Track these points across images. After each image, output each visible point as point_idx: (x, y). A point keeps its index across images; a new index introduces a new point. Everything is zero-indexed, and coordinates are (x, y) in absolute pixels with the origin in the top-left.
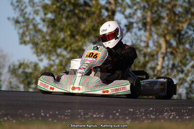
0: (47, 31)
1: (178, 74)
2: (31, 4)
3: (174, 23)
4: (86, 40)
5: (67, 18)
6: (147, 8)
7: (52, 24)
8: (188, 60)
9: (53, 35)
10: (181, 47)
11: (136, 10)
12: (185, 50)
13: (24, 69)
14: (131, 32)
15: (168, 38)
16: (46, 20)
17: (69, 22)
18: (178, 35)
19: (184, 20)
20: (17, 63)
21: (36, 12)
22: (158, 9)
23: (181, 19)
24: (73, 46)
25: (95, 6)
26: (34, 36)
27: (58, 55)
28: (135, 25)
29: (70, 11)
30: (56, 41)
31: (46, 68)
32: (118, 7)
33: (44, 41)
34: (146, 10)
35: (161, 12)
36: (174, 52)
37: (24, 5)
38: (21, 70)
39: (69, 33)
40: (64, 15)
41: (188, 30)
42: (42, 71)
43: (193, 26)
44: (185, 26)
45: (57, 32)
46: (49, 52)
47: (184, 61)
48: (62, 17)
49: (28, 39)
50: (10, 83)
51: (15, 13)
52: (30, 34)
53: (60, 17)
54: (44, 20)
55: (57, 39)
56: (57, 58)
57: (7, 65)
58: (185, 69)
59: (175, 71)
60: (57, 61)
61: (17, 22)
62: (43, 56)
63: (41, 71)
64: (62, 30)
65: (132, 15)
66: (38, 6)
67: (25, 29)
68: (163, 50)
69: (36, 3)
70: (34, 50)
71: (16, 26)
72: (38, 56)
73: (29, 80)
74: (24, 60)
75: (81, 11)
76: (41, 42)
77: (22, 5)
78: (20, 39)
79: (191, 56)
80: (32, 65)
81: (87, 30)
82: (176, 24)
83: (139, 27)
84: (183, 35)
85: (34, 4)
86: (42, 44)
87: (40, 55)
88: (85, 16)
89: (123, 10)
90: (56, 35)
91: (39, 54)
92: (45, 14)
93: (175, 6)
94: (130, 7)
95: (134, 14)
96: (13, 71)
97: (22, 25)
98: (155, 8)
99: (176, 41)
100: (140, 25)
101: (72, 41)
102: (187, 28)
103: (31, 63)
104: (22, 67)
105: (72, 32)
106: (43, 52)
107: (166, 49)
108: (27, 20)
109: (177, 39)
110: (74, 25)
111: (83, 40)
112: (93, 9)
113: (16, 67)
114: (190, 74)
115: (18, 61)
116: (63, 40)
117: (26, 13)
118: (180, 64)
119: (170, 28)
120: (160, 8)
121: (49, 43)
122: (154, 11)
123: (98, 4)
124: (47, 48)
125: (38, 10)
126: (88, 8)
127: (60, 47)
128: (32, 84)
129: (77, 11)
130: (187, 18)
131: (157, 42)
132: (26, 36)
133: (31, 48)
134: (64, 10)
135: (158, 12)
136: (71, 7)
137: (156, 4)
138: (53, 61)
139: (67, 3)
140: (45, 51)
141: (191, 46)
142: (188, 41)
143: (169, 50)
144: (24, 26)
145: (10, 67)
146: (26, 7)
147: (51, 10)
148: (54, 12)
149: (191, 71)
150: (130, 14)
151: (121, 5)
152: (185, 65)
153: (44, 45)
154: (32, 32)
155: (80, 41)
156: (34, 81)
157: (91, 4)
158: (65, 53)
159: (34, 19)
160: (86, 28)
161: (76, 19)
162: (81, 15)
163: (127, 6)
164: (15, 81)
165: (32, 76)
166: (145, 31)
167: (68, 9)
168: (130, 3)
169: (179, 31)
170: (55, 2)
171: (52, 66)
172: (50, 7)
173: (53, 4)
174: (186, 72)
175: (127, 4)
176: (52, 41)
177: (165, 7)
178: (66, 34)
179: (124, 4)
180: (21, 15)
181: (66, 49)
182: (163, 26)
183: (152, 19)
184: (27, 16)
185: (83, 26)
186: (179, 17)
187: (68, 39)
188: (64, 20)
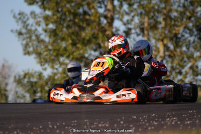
0: (49, 41)
1: (177, 76)
2: (33, 15)
3: (171, 27)
4: (87, 48)
5: (68, 27)
6: (145, 14)
7: (54, 33)
8: (185, 62)
9: (55, 44)
10: (178, 50)
11: (133, 17)
12: (182, 53)
13: (29, 78)
14: (130, 38)
15: (165, 42)
16: (48, 31)
17: (70, 31)
18: (175, 39)
19: (179, 24)
20: (22, 74)
21: (38, 24)
22: (155, 15)
23: (177, 23)
24: (75, 54)
25: (94, 15)
26: (37, 46)
27: (61, 64)
28: (133, 31)
29: (70, 21)
30: (58, 50)
31: (50, 77)
32: (116, 14)
33: (46, 51)
34: (143, 16)
35: (157, 17)
36: (172, 55)
37: (26, 17)
38: (26, 80)
39: (70, 41)
40: (65, 25)
41: (184, 34)
42: (47, 79)
43: (189, 29)
44: (181, 29)
45: (59, 41)
46: (52, 61)
47: (182, 63)
48: (63, 27)
49: (31, 49)
50: (17, 93)
51: (18, 25)
52: (33, 45)
53: (61, 26)
54: (46, 31)
55: (60, 48)
56: (60, 67)
57: (13, 75)
58: (183, 71)
59: (174, 73)
60: (60, 70)
61: (20, 34)
62: (46, 66)
63: (45, 79)
64: (63, 39)
65: (130, 21)
66: (39, 17)
67: (28, 40)
68: (161, 54)
69: (37, 15)
70: (38, 60)
71: (19, 38)
72: (41, 65)
73: (34, 89)
74: (29, 70)
75: (80, 20)
76: (44, 52)
77: (24, 17)
78: (24, 50)
79: (189, 58)
80: (37, 74)
81: (88, 38)
82: (172, 28)
83: (137, 33)
84: (180, 38)
85: (35, 16)
86: (45, 53)
87: (44, 65)
88: (85, 25)
89: (121, 17)
90: (58, 44)
91: (42, 64)
92: (47, 25)
93: (171, 10)
94: (127, 14)
95: (132, 20)
96: (19, 81)
97: (25, 36)
98: (152, 14)
99: (173, 45)
100: (138, 31)
101: (74, 49)
102: (183, 31)
103: (35, 72)
104: (27, 77)
105: (73, 40)
106: (46, 61)
107: (164, 52)
108: (29, 31)
109: (174, 43)
110: (75, 34)
111: (84, 48)
112: (92, 18)
113: (22, 77)
114: (188, 76)
115: (23, 71)
116: (65, 49)
117: (28, 25)
118: (178, 67)
119: (167, 32)
120: (156, 14)
121: (51, 52)
122: (150, 17)
123: (97, 12)
124: (50, 57)
125: (40, 22)
126: (87, 17)
127: (62, 56)
128: (38, 92)
129: (77, 20)
130: (183, 22)
131: (155, 46)
132: (30, 47)
133: (35, 58)
134: (64, 20)
135: (155, 17)
136: (72, 17)
137: (153, 10)
138: (57, 69)
139: (67, 13)
140: (48, 60)
141: (188, 49)
142: (185, 44)
143: (167, 53)
144: (27, 38)
145: (15, 77)
146: (28, 19)
147: (52, 20)
148: (55, 22)
149: (189, 73)
150: (128, 21)
151: (119, 12)
152: (183, 67)
153: (47, 55)
154: (35, 43)
155: (82, 49)
156: (39, 89)
157: (90, 13)
158: (67, 61)
159: (36, 30)
160: (86, 36)
161: (77, 28)
162: (81, 24)
163: (124, 13)
164: (21, 90)
165: (37, 85)
166: (143, 36)
167: (68, 19)
168: (127, 10)
169: (176, 35)
170: (56, 13)
171: (55, 74)
172: (51, 18)
173: (54, 15)
174: (184, 73)
175: (125, 11)
176: (55, 50)
177: (161, 12)
178: (68, 43)
179: (122, 11)
180: (23, 27)
181: (68, 57)
182: (160, 30)
183: (149, 24)
184: (29, 27)
185: (83, 34)
186: (175, 21)
187: (70, 48)
188: (65, 30)
